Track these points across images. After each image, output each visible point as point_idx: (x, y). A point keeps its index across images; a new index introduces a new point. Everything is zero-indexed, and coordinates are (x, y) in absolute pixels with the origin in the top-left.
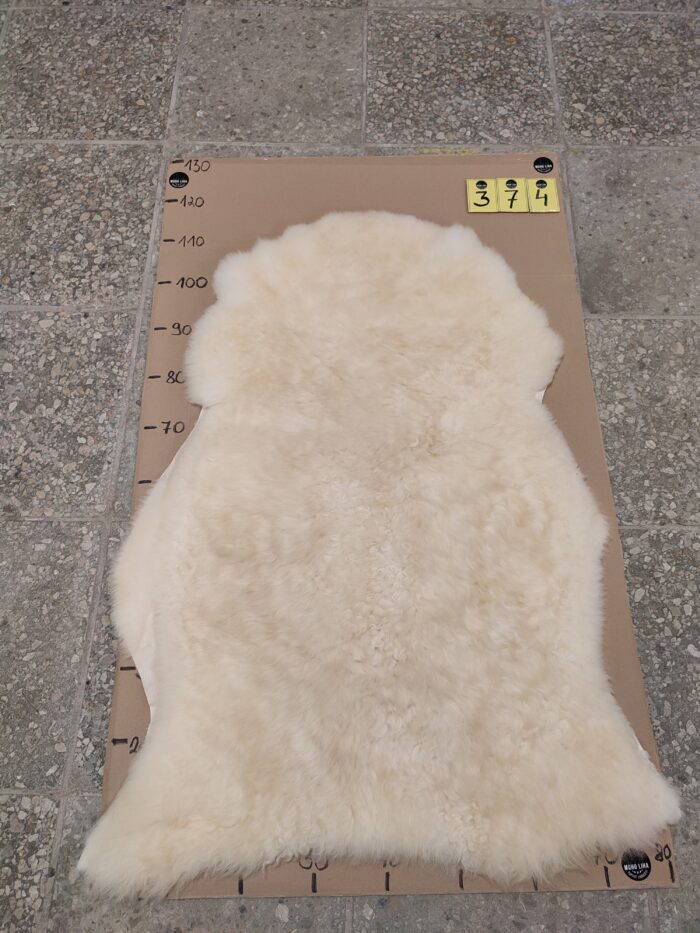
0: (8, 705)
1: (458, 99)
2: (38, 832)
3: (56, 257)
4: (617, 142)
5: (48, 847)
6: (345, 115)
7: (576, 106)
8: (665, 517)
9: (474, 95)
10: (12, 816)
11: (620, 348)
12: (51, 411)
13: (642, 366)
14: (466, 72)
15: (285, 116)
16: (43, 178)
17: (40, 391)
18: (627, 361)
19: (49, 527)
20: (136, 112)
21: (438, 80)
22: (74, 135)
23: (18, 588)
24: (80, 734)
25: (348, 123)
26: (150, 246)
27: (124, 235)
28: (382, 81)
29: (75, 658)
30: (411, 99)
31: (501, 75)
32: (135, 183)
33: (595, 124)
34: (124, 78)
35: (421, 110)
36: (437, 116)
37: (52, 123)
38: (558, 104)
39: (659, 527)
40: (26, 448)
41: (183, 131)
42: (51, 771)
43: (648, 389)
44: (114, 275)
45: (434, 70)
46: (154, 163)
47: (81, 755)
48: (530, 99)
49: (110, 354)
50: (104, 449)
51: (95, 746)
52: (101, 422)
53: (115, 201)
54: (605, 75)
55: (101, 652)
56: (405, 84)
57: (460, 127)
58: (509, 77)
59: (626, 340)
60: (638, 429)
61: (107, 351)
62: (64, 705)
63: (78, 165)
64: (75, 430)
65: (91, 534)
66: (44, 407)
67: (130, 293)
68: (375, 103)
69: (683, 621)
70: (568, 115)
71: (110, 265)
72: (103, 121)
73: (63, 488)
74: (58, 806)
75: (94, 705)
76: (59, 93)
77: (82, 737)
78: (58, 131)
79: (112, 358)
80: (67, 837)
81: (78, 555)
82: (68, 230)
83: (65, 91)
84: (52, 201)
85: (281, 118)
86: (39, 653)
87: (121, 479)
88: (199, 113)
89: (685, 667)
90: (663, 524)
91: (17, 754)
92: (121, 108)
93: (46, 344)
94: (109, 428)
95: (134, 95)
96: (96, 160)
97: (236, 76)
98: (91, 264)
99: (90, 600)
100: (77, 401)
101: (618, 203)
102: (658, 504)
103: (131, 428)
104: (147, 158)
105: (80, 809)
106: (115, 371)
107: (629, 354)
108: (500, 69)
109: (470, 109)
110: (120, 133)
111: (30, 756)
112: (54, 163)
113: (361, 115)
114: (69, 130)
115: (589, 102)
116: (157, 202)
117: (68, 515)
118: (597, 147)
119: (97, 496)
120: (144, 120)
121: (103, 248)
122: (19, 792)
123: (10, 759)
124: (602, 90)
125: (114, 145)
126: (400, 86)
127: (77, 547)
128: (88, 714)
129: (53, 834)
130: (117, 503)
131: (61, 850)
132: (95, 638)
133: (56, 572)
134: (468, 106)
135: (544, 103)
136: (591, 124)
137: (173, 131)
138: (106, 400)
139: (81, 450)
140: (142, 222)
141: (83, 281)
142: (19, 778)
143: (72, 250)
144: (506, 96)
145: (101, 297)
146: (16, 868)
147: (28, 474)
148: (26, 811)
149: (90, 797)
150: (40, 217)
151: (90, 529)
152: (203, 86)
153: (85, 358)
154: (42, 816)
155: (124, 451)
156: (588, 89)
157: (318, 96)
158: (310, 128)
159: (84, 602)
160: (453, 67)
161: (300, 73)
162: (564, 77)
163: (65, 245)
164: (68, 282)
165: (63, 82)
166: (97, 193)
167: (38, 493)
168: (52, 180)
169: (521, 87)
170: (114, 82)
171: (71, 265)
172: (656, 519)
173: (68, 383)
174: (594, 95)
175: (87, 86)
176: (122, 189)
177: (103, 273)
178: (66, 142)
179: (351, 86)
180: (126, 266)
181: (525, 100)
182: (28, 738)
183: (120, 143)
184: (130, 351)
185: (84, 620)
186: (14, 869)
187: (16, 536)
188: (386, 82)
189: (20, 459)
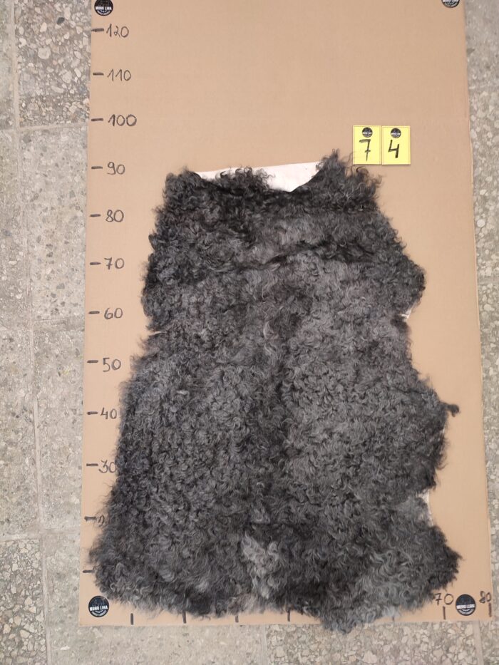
6: (64, 576)
28: (27, 635)
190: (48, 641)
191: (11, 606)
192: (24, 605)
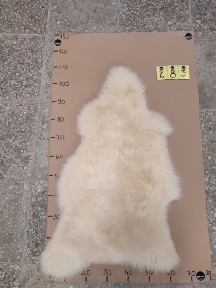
0: (4, 237)
1: (154, 17)
2: (16, 275)
3: (10, 82)
4: (211, 37)
5: (19, 279)
6: (112, 24)
7: (198, 21)
8: (211, 184)
9: (160, 16)
10: (8, 270)
11: (203, 122)
12: (11, 141)
13: (210, 129)
14: (157, 5)
15: (89, 24)
16: (3, 49)
17: (7, 133)
18: (205, 127)
19: (13, 181)
20: (35, 22)
21: (146, 9)
22: (13, 32)
23: (5, 201)
24: (26, 247)
25: (112, 28)
26: (42, 78)
27: (33, 74)
28: (126, 9)
29: (23, 224)
30: (136, 17)
31: (170, 6)
32: (36, 52)
33: (204, 29)
34: (30, 6)
35: (140, 22)
36: (145, 25)
37: (5, 26)
38: (191, 20)
39: (209, 187)
40: (4, 153)
41: (52, 30)
42: (18, 258)
43: (211, 138)
44: (30, 90)
45: (145, 4)
46: (42, 44)
47: (27, 253)
48: (180, 18)
49: (30, 120)
50: (29, 154)
51: (31, 251)
52: (28, 145)
53: (29, 59)
54: (210, 7)
55: (31, 222)
56: (134, 10)
57: (153, 30)
58: (173, 7)
59: (206, 119)
60: (206, 153)
61: (29, 118)
62: (21, 238)
63: (15, 44)
64: (19, 148)
65: (26, 184)
66: (9, 139)
67: (36, 97)
68: (123, 19)
69: (213, 218)
70: (194, 25)
71: (28, 86)
72: (23, 25)
73: (17, 168)
74: (21, 268)
75: (30, 239)
76: (7, 13)
77: (27, 248)
78: (8, 30)
79: (31, 121)
80: (24, 277)
81: (23, 191)
82: (13, 71)
83: (9, 12)
84: (7, 59)
85: (88, 25)
86: (12, 222)
87: (35, 165)
88: (58, 23)
89: (212, 233)
90: (210, 186)
91: (8, 252)
92: (30, 20)
93: (8, 116)
94: (31, 147)
95: (34, 14)
96: (22, 42)
97: (72, 6)
98: (22, 85)
99: (27, 205)
100: (19, 137)
101: (209, 63)
102: (210, 179)
103: (38, 147)
104: (40, 42)
105: (27, 269)
106: (32, 126)
107: (206, 125)
108: (170, 4)
109: (158, 22)
110: (30, 31)
111: (12, 253)
112: (7, 43)
113: (117, 24)
114: (12, 29)
115: (203, 19)
116: (44, 60)
117: (19, 177)
118: (204, 39)
119: (28, 171)
120: (38, 25)
121: (25, 79)
122: (9, 263)
123: (6, 253)
124: (208, 14)
125: (28, 36)
126: (132, 11)
127: (23, 188)
128: (28, 241)
129: (20, 276)
130: (34, 174)
131: (22, 280)
132: (29, 218)
133: (16, 196)
134: (157, 20)
135: (185, 20)
136: (202, 29)
137: (49, 30)
138: (29, 137)
139: (22, 155)
140: (39, 68)
141: (19, 92)
142: (9, 259)
143: (15, 80)
144: (171, 16)
145: (26, 98)
146: (10, 284)
147: (6, 163)
148: (11, 269)
149: (30, 265)
150: (3, 66)
151: (26, 182)
152: (59, 10)
153: (22, 122)
154: (16, 271)
155: (36, 156)
156: (203, 14)
157: (101, 15)
158: (99, 29)
159: (25, 206)
160: (152, 3)
161: (95, 5)
162: (194, 8)
163: (13, 77)
164: (14, 92)
165: (8, 8)
166: (23, 56)
167: (9, 169)
168: (6, 51)
169: (178, 12)
170: (27, 8)
171: (15, 85)
172: (208, 184)
173: (16, 130)
174: (205, 16)
175: (17, 10)
176: (31, 55)
177: (26, 89)
178: (10, 34)
179: (114, 11)
180: (34, 86)
181: (179, 18)
182: (11, 247)
183: (29, 35)
184: (37, 119)
185: (26, 212)
186: (9, 285)
187: (3, 184)
188: (127, 9)
189: (2, 157)
190: (119, 6)
191: (130, 17)
192: (126, 17)
